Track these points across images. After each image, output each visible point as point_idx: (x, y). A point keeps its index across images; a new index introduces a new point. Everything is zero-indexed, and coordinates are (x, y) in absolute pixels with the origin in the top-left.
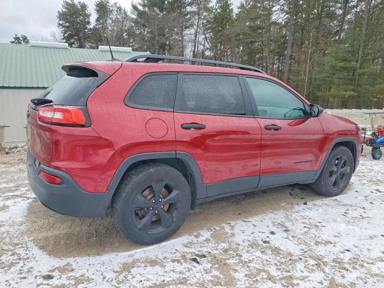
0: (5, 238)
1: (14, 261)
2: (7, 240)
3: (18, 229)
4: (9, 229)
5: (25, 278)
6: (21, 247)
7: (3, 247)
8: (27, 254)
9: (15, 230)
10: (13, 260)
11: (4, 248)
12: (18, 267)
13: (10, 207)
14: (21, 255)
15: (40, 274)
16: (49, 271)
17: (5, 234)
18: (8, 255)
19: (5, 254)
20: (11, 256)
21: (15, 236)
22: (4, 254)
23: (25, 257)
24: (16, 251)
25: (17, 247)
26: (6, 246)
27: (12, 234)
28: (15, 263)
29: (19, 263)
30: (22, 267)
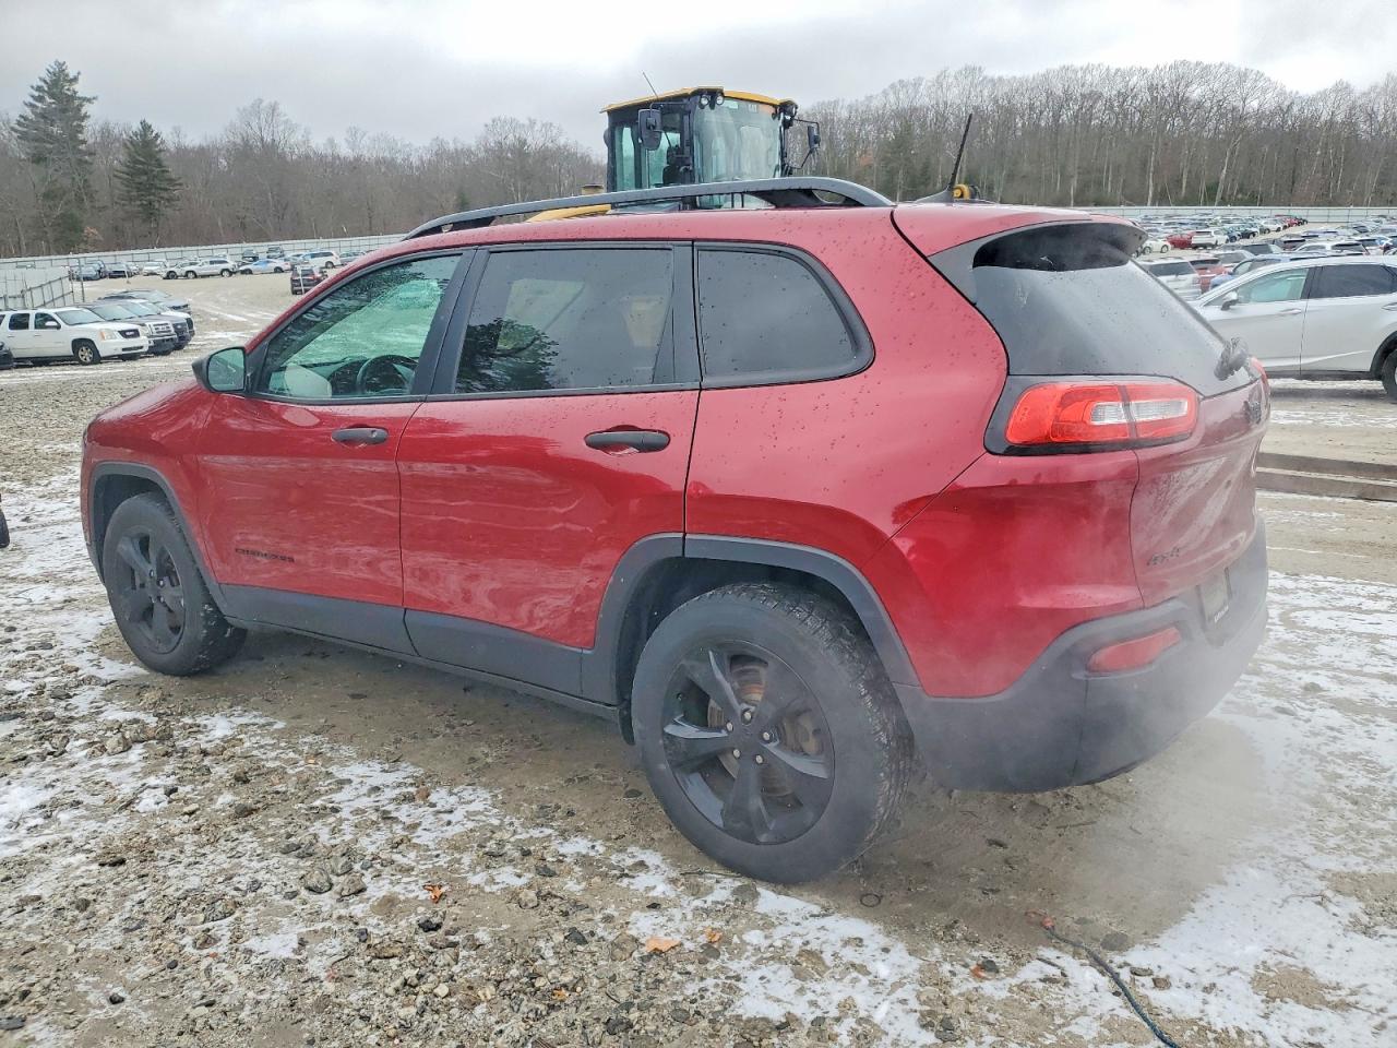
0: (1336, 832)
1: (1340, 761)
2: (1333, 823)
3: (1281, 841)
4: (1313, 855)
5: (1332, 729)
6: (1305, 786)
7: (1351, 811)
8: (1300, 760)
9: (1293, 843)
10: (1339, 765)
11: (1350, 806)
12: (1335, 747)
13: (1252, 972)
14: (1316, 766)
15: (1297, 721)
16: (1276, 718)
17: (1332, 843)
18: (1347, 782)
19: (1354, 788)
20: (1341, 777)
21: (1303, 825)
22: (1357, 790)
23: (1308, 756)
24: (1324, 783)
25: (1315, 792)
26: (1342, 809)
27: (1308, 833)
28: (1338, 756)
29: (1331, 753)
30: (1326, 744)
